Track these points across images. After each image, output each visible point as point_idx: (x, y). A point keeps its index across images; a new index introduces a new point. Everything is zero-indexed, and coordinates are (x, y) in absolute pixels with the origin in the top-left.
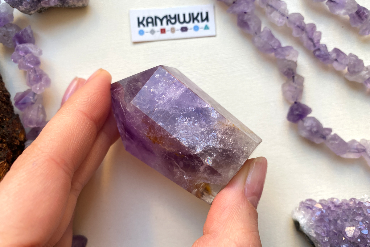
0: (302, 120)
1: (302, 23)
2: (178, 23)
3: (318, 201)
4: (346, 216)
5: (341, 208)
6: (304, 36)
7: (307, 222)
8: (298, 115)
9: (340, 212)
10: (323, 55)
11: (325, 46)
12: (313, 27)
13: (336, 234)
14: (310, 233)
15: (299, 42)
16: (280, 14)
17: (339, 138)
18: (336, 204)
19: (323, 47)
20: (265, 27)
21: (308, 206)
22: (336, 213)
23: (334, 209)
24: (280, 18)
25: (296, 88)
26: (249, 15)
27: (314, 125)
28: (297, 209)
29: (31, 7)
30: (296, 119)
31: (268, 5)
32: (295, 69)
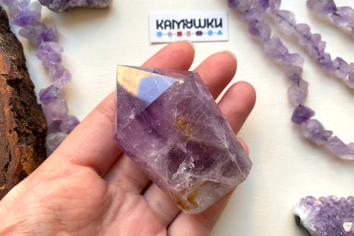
0: (305, 122)
1: (308, 33)
2: (193, 27)
3: (317, 198)
4: (344, 212)
5: (339, 205)
6: (310, 45)
7: (308, 217)
8: (302, 117)
9: (339, 208)
10: (326, 63)
11: (329, 55)
12: (319, 37)
13: (334, 229)
14: (310, 227)
15: (305, 50)
16: (289, 24)
17: (339, 140)
18: (334, 201)
19: (327, 55)
20: (274, 35)
21: (308, 202)
22: (335, 210)
23: (333, 206)
24: (288, 28)
25: (301, 92)
26: (260, 23)
27: (317, 127)
28: (298, 205)
29: (60, 5)
30: (300, 121)
31: (278, 15)
32: (301, 75)
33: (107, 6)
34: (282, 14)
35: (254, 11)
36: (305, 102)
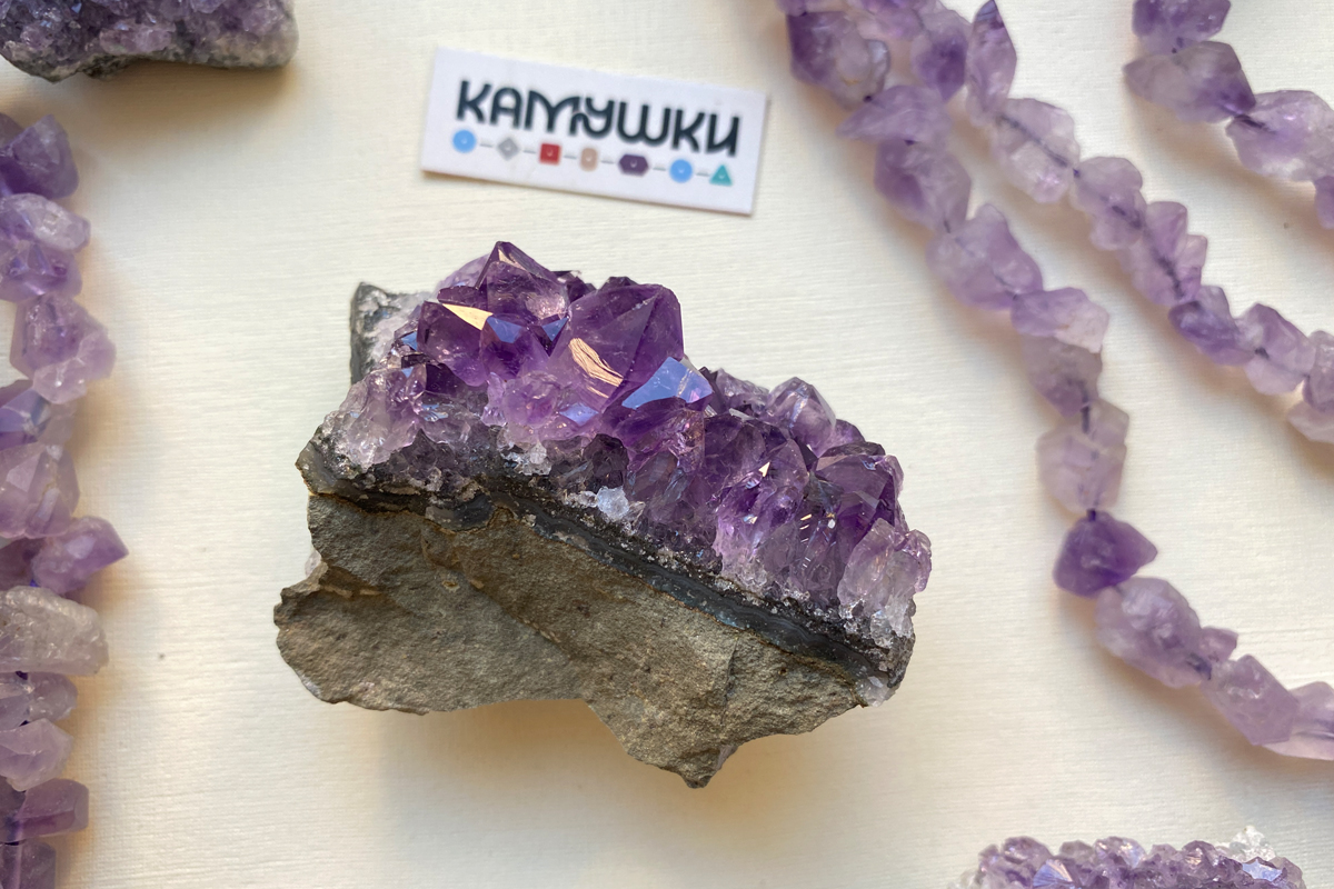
0: (1114, 586)
1: (1133, 198)
6: (1138, 250)
10: (1211, 329)
11: (1221, 296)
12: (1177, 214)
16: (1050, 156)
17: (1265, 675)
19: (1211, 295)
20: (987, 205)
24: (1047, 172)
25: (1095, 455)
26: (923, 151)
27: (1163, 613)
30: (1088, 586)
31: (1002, 119)
32: (1096, 380)
33: (270, 58)
34: (1023, 116)
35: (899, 99)
36: (1114, 499)
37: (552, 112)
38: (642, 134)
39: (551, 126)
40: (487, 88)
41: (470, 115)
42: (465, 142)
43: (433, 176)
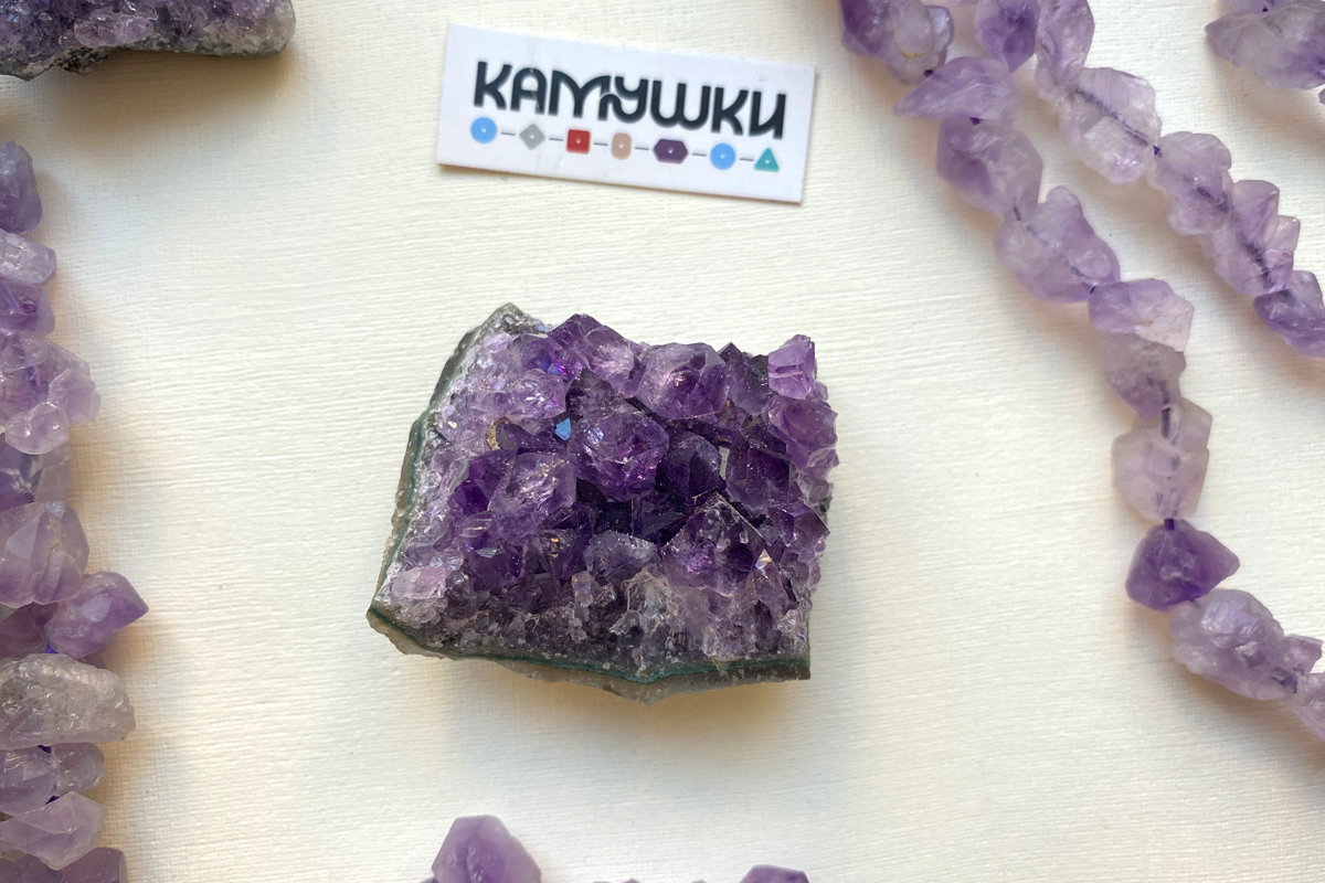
0: (1192, 601)
1: (1221, 177)
8: (1177, 583)
10: (1302, 321)
11: (1314, 283)
12: (1267, 196)
15: (1196, 256)
16: (1127, 132)
19: (1302, 282)
20: (1059, 187)
24: (1124, 151)
25: (1175, 463)
26: (991, 130)
27: (1247, 630)
30: (1168, 599)
31: (1075, 92)
32: (1176, 382)
33: (265, 43)
34: (1098, 88)
35: (965, 73)
36: (1194, 507)
37: (580, 95)
38: (679, 117)
39: (578, 111)
40: (506, 69)
41: (488, 100)
42: (484, 131)
43: (450, 169)
